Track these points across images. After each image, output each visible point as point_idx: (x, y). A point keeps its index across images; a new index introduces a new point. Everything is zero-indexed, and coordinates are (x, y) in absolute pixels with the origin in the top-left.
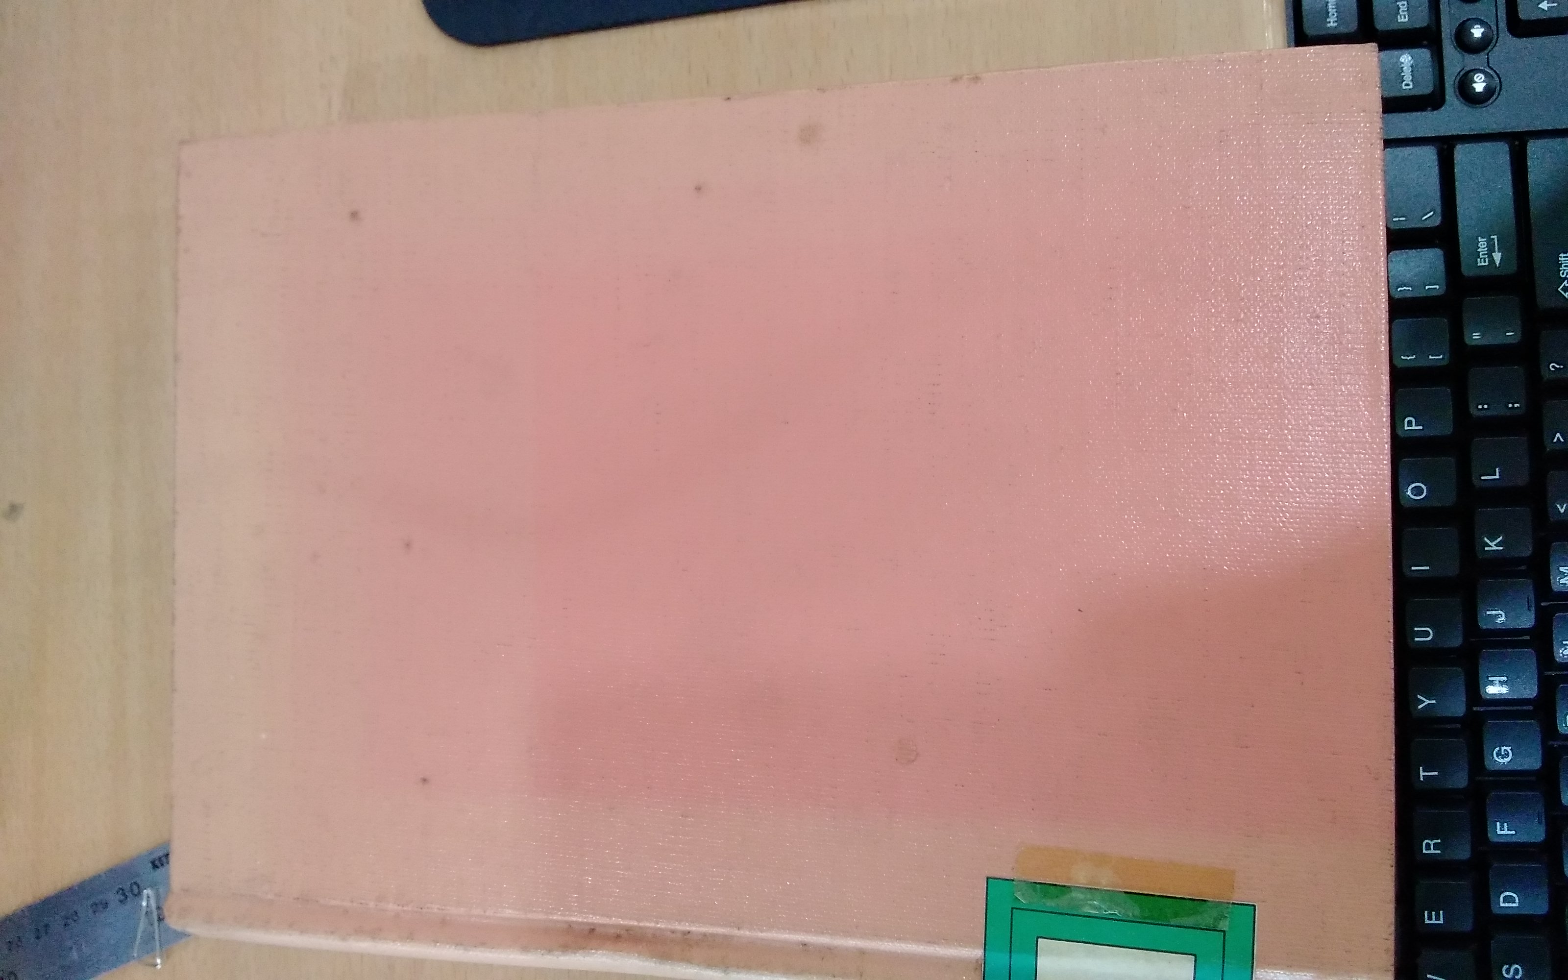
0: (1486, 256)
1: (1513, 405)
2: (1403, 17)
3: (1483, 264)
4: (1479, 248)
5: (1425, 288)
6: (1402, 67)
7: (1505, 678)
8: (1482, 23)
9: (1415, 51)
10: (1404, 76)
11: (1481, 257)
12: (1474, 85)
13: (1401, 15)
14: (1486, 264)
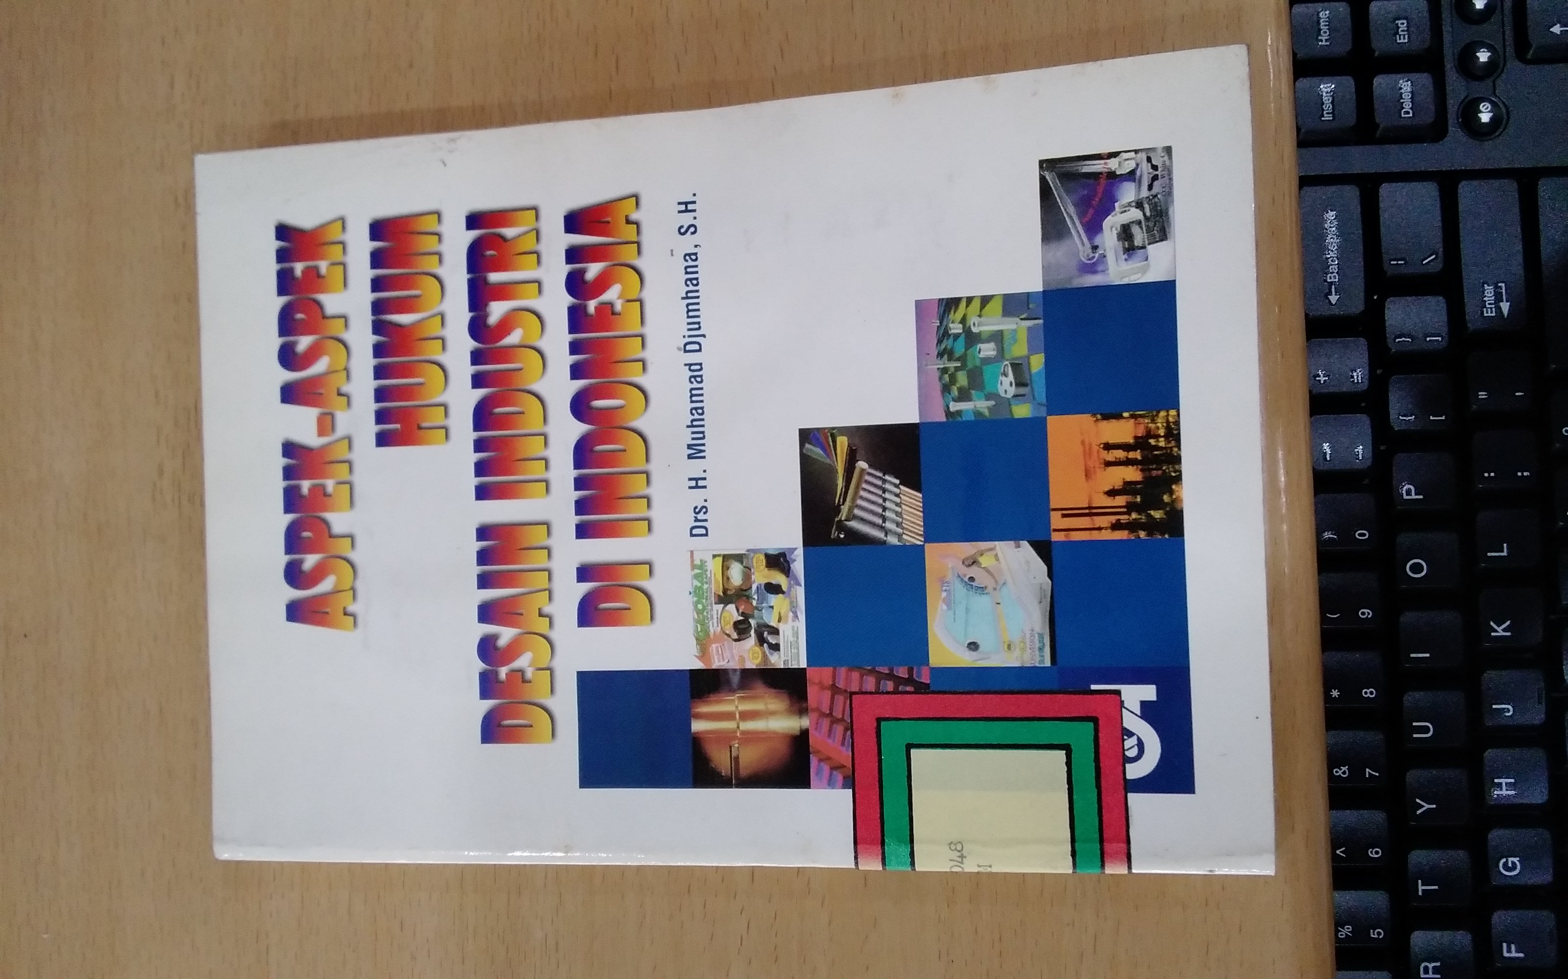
0: (1493, 306)
1: (1523, 474)
2: (1402, 37)
3: (1490, 314)
4: (1485, 296)
5: (1426, 340)
6: (1402, 94)
7: (1513, 781)
8: (1490, 48)
9: (1415, 76)
10: (1403, 103)
11: (1488, 306)
12: (1479, 115)
13: (1400, 35)
14: (1494, 314)
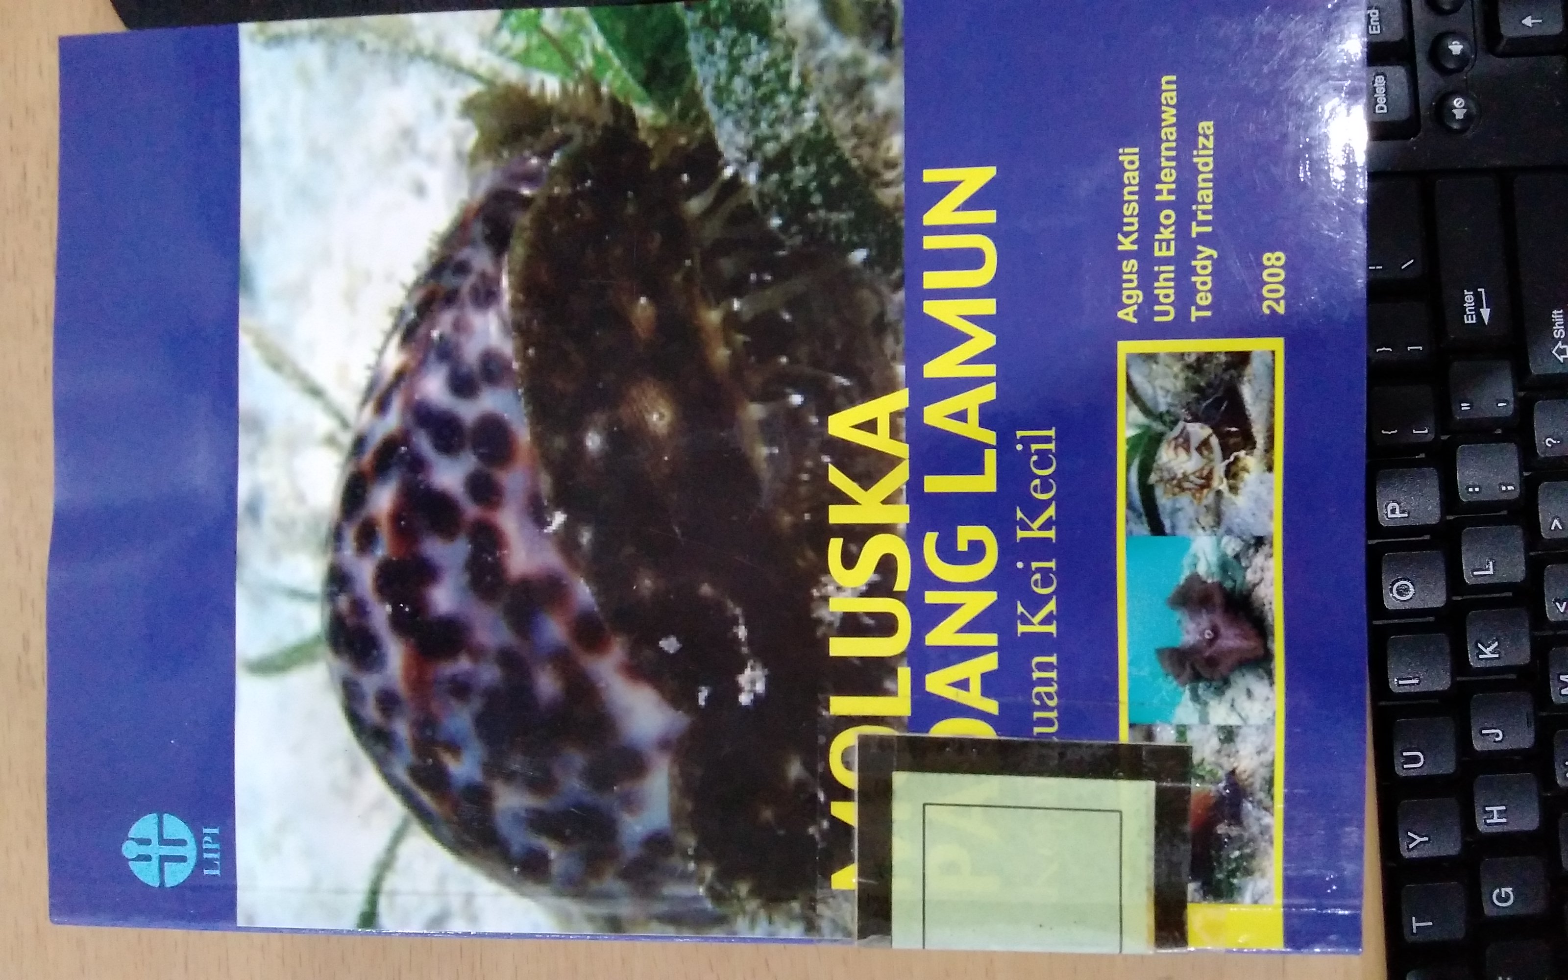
0: (1473, 312)
1: (1506, 487)
2: (1374, 28)
3: (1470, 322)
4: (1466, 301)
5: (1407, 349)
6: (1375, 88)
7: (1504, 808)
8: (1462, 39)
9: (1389, 70)
10: (1376, 98)
11: (1468, 313)
12: (1454, 111)
13: (1372, 26)
14: (1474, 322)
